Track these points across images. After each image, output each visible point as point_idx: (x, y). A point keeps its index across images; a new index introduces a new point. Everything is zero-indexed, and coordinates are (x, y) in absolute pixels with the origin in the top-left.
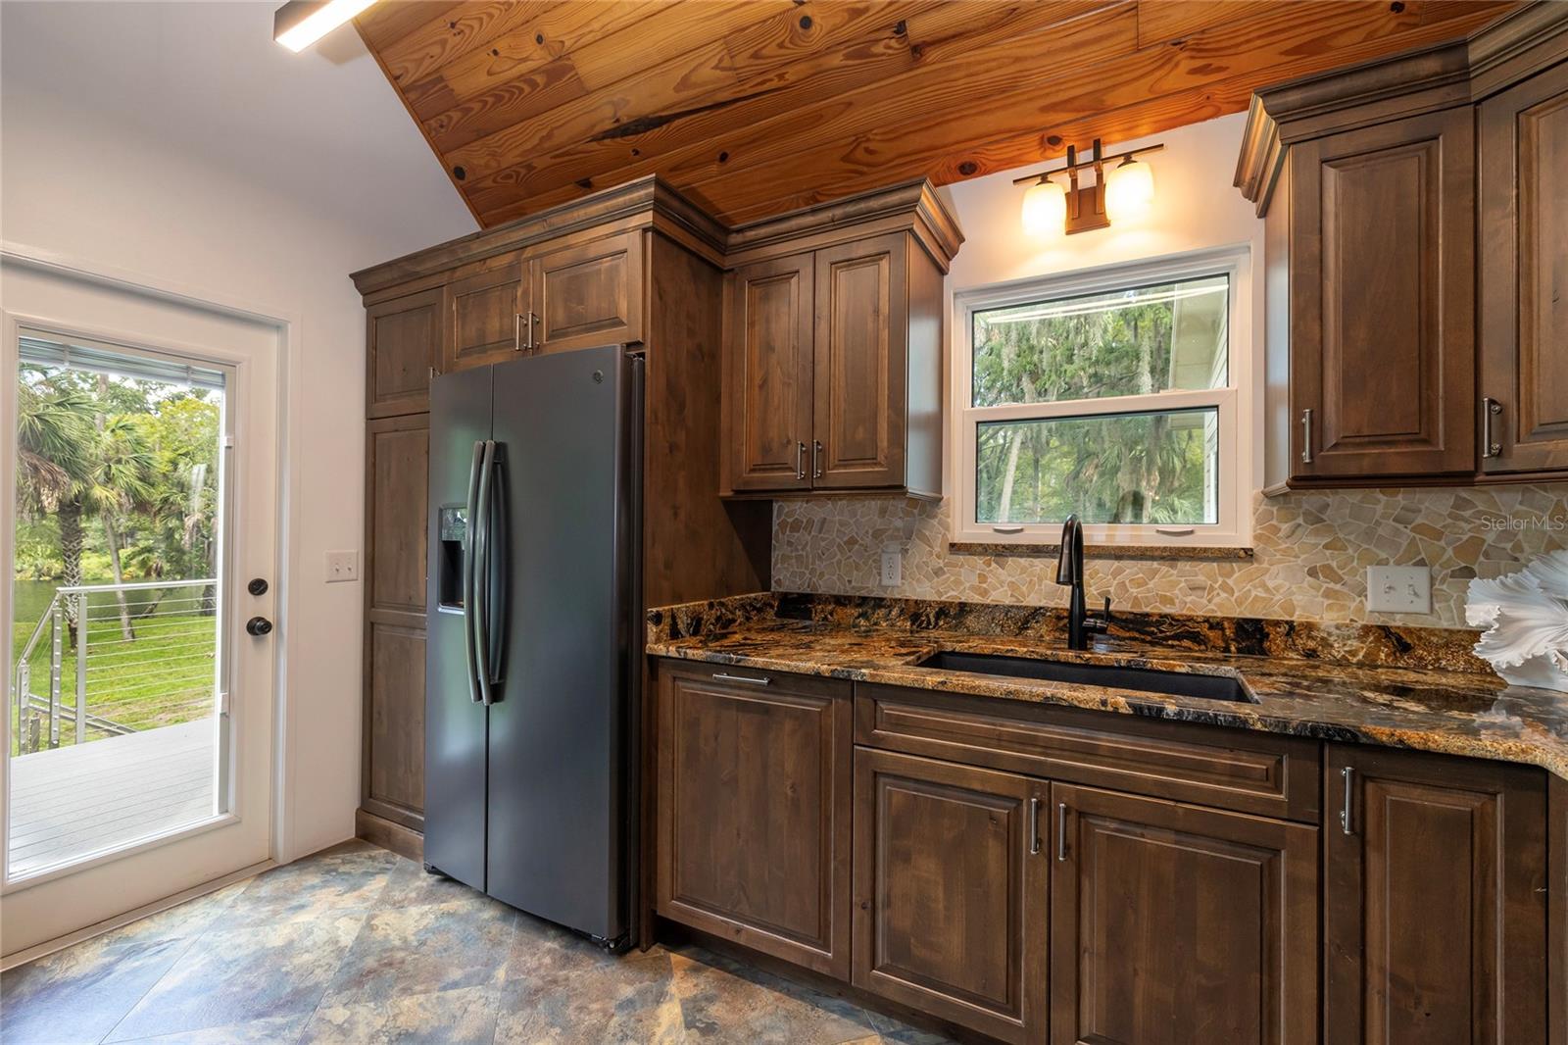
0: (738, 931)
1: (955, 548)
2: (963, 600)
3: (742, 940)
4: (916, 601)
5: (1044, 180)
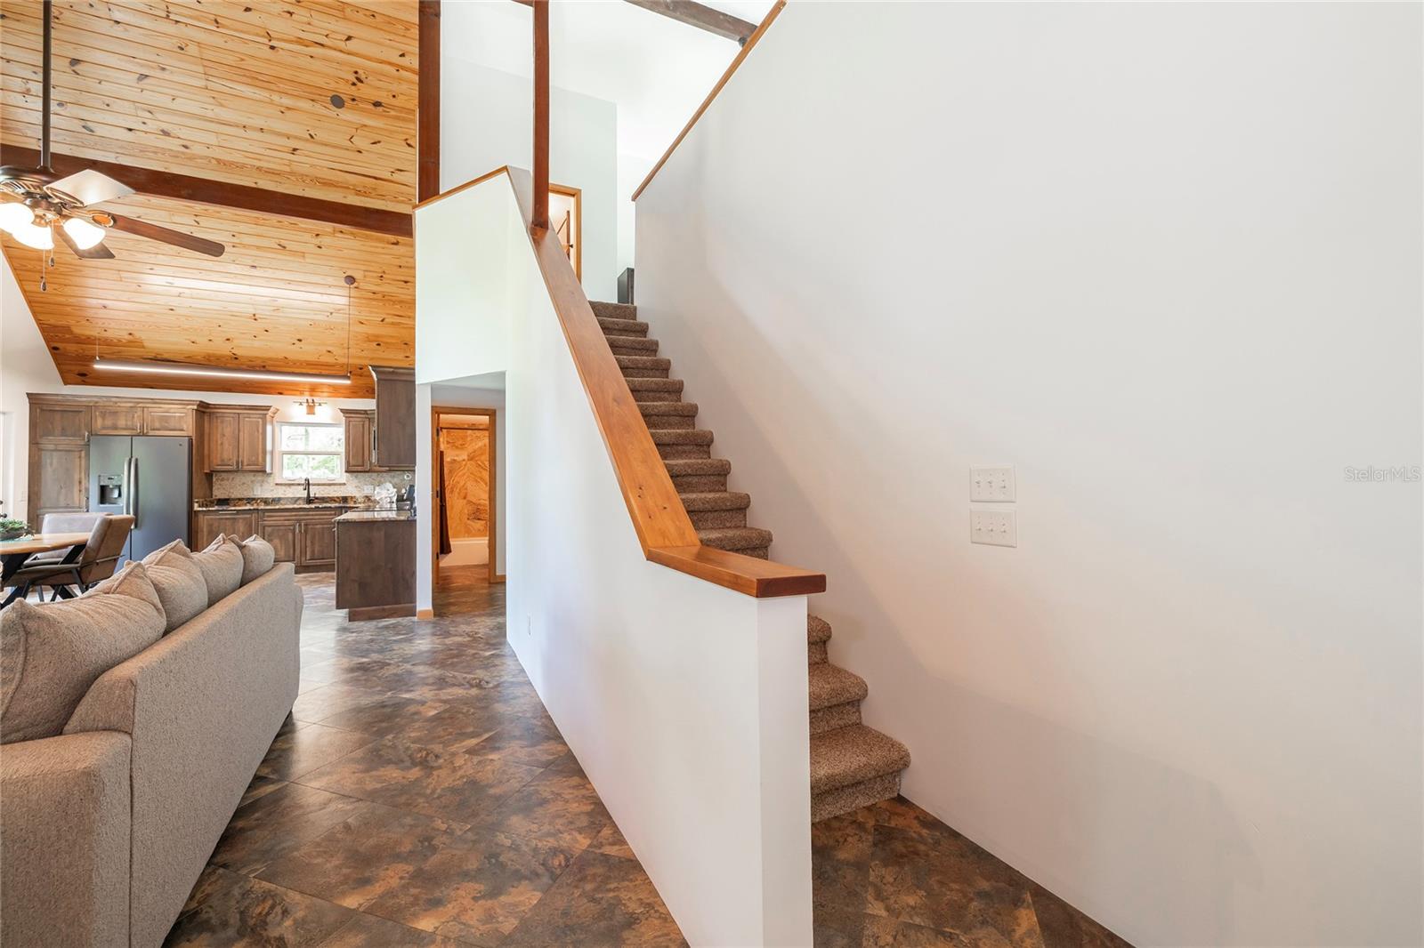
2: (279, 496)
4: (266, 497)
5: (301, 404)
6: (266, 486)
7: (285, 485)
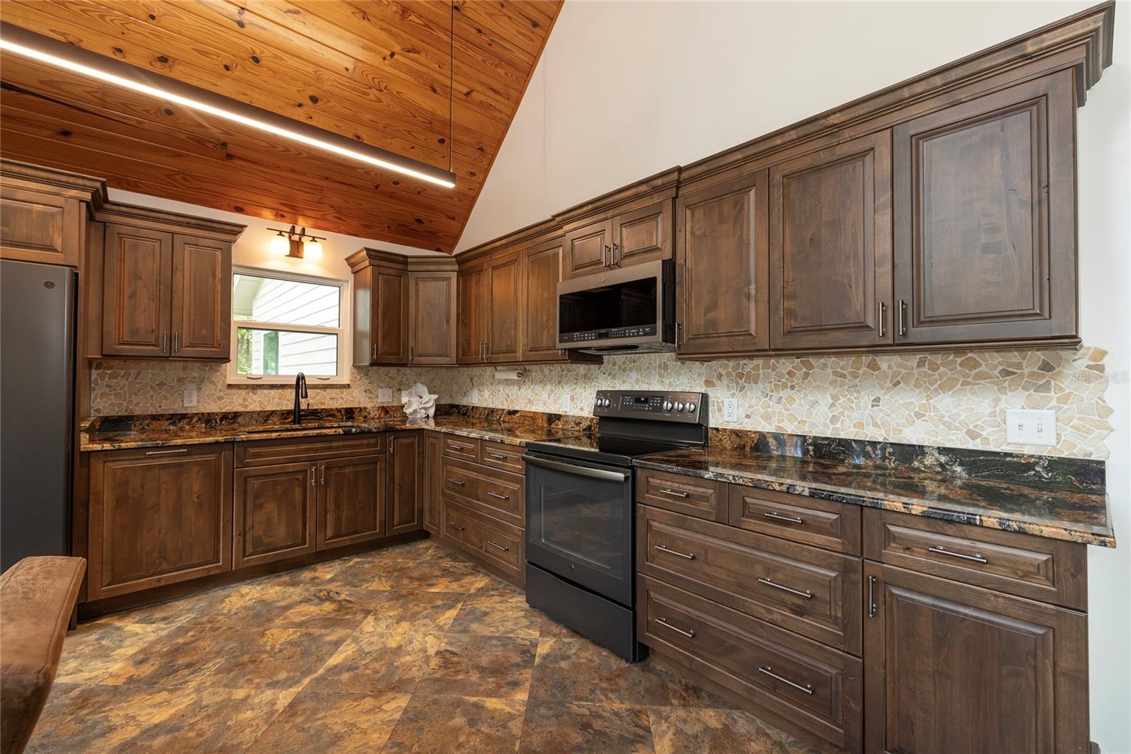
0: (159, 580)
1: (230, 386)
2: (235, 410)
3: (162, 584)
4: (209, 414)
5: (281, 233)
6: (208, 389)
7: (247, 387)
